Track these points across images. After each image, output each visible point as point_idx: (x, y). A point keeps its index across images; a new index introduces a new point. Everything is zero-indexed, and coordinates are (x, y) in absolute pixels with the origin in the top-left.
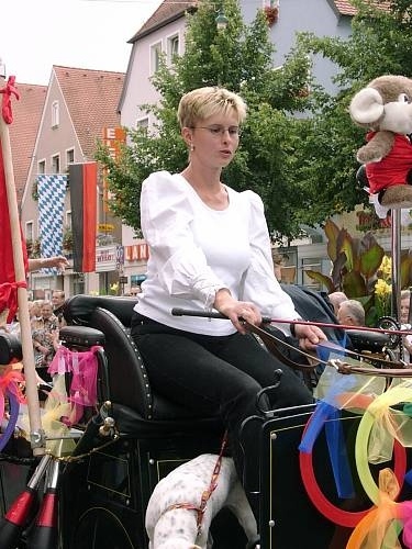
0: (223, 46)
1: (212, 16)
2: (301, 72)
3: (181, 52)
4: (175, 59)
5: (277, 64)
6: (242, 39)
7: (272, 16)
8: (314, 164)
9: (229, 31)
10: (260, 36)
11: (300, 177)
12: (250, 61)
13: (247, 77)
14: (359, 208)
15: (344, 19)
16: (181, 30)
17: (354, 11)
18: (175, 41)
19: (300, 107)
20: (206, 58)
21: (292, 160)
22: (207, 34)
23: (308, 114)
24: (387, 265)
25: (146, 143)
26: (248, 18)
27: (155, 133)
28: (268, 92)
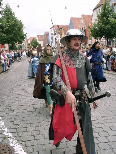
0: (107, 10)
1: (105, 5)
3: (100, 11)
4: (100, 12)
6: (110, 8)
7: (115, 4)
9: (108, 7)
10: (113, 8)
12: (111, 12)
13: (111, 14)
16: (101, 8)
18: (100, 10)
20: (104, 12)
22: (105, 8)
25: (95, 25)
26: (111, 5)
27: (96, 23)
28: (114, 16)
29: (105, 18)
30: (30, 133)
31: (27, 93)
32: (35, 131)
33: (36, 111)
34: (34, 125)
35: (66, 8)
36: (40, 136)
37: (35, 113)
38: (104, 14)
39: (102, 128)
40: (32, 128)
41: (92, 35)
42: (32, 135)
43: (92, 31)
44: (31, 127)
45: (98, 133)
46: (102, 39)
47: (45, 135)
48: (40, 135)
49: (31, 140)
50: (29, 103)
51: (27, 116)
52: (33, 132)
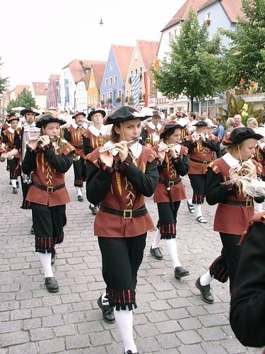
0: (192, 34)
1: (189, 23)
2: (218, 41)
3: (178, 34)
4: (176, 37)
5: (210, 39)
6: (199, 30)
7: (209, 23)
8: (222, 72)
9: (195, 28)
10: (205, 29)
11: (216, 77)
12: (201, 38)
13: (200, 43)
14: (236, 87)
15: (233, 24)
16: (178, 28)
17: (237, 21)
19: (217, 53)
20: (187, 37)
21: (214, 71)
22: (187, 29)
23: (220, 56)
24: (246, 106)
25: (166, 65)
26: (201, 24)
27: (169, 62)
28: (207, 48)
29: (188, 51)
30: (18, 325)
31: (9, 223)
32: (31, 318)
33: (30, 267)
34: (29, 303)
35: (101, 23)
36: (43, 332)
37: (30, 272)
38: (187, 42)
39: (186, 308)
40: (24, 311)
41: (157, 87)
42: (23, 330)
43: (158, 77)
44: (20, 309)
45: (178, 322)
46: (180, 96)
47: (55, 329)
48: (42, 329)
49: (21, 344)
50: (15, 247)
51: (10, 280)
52: (25, 321)
